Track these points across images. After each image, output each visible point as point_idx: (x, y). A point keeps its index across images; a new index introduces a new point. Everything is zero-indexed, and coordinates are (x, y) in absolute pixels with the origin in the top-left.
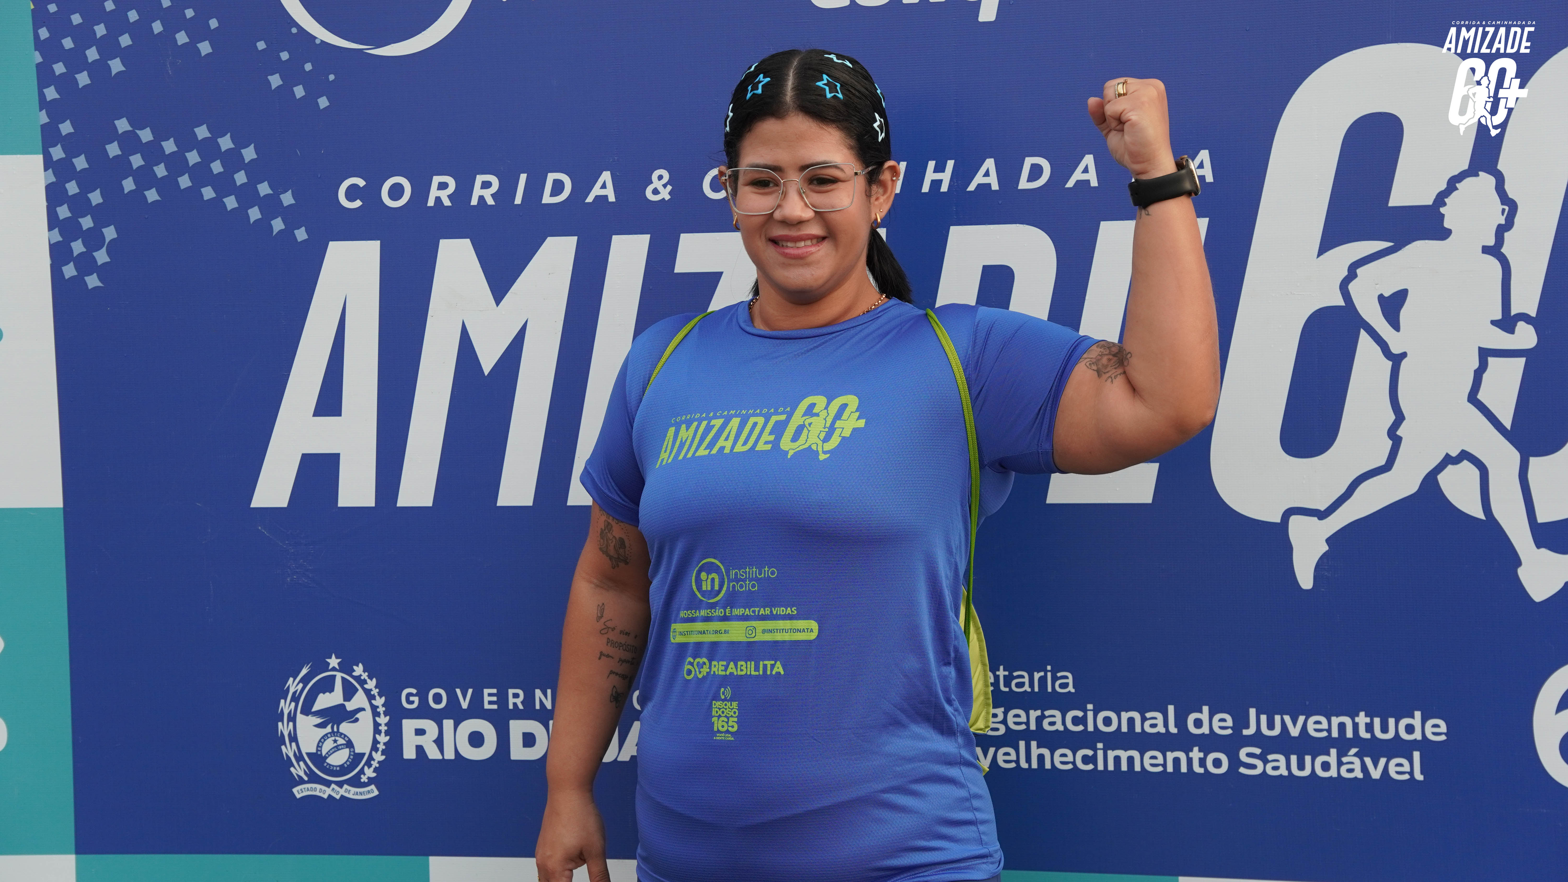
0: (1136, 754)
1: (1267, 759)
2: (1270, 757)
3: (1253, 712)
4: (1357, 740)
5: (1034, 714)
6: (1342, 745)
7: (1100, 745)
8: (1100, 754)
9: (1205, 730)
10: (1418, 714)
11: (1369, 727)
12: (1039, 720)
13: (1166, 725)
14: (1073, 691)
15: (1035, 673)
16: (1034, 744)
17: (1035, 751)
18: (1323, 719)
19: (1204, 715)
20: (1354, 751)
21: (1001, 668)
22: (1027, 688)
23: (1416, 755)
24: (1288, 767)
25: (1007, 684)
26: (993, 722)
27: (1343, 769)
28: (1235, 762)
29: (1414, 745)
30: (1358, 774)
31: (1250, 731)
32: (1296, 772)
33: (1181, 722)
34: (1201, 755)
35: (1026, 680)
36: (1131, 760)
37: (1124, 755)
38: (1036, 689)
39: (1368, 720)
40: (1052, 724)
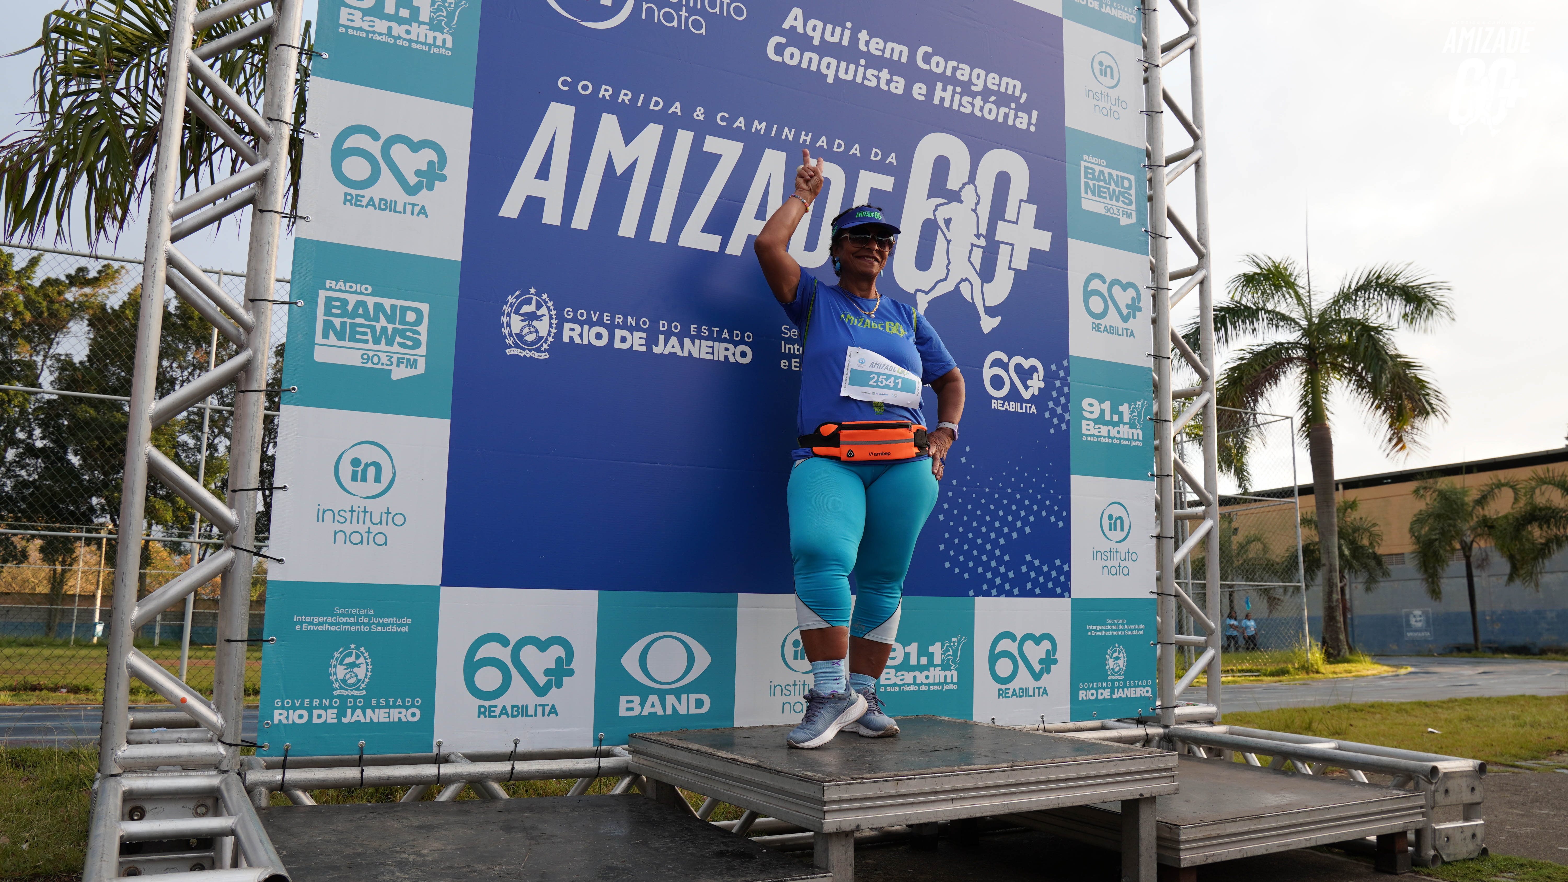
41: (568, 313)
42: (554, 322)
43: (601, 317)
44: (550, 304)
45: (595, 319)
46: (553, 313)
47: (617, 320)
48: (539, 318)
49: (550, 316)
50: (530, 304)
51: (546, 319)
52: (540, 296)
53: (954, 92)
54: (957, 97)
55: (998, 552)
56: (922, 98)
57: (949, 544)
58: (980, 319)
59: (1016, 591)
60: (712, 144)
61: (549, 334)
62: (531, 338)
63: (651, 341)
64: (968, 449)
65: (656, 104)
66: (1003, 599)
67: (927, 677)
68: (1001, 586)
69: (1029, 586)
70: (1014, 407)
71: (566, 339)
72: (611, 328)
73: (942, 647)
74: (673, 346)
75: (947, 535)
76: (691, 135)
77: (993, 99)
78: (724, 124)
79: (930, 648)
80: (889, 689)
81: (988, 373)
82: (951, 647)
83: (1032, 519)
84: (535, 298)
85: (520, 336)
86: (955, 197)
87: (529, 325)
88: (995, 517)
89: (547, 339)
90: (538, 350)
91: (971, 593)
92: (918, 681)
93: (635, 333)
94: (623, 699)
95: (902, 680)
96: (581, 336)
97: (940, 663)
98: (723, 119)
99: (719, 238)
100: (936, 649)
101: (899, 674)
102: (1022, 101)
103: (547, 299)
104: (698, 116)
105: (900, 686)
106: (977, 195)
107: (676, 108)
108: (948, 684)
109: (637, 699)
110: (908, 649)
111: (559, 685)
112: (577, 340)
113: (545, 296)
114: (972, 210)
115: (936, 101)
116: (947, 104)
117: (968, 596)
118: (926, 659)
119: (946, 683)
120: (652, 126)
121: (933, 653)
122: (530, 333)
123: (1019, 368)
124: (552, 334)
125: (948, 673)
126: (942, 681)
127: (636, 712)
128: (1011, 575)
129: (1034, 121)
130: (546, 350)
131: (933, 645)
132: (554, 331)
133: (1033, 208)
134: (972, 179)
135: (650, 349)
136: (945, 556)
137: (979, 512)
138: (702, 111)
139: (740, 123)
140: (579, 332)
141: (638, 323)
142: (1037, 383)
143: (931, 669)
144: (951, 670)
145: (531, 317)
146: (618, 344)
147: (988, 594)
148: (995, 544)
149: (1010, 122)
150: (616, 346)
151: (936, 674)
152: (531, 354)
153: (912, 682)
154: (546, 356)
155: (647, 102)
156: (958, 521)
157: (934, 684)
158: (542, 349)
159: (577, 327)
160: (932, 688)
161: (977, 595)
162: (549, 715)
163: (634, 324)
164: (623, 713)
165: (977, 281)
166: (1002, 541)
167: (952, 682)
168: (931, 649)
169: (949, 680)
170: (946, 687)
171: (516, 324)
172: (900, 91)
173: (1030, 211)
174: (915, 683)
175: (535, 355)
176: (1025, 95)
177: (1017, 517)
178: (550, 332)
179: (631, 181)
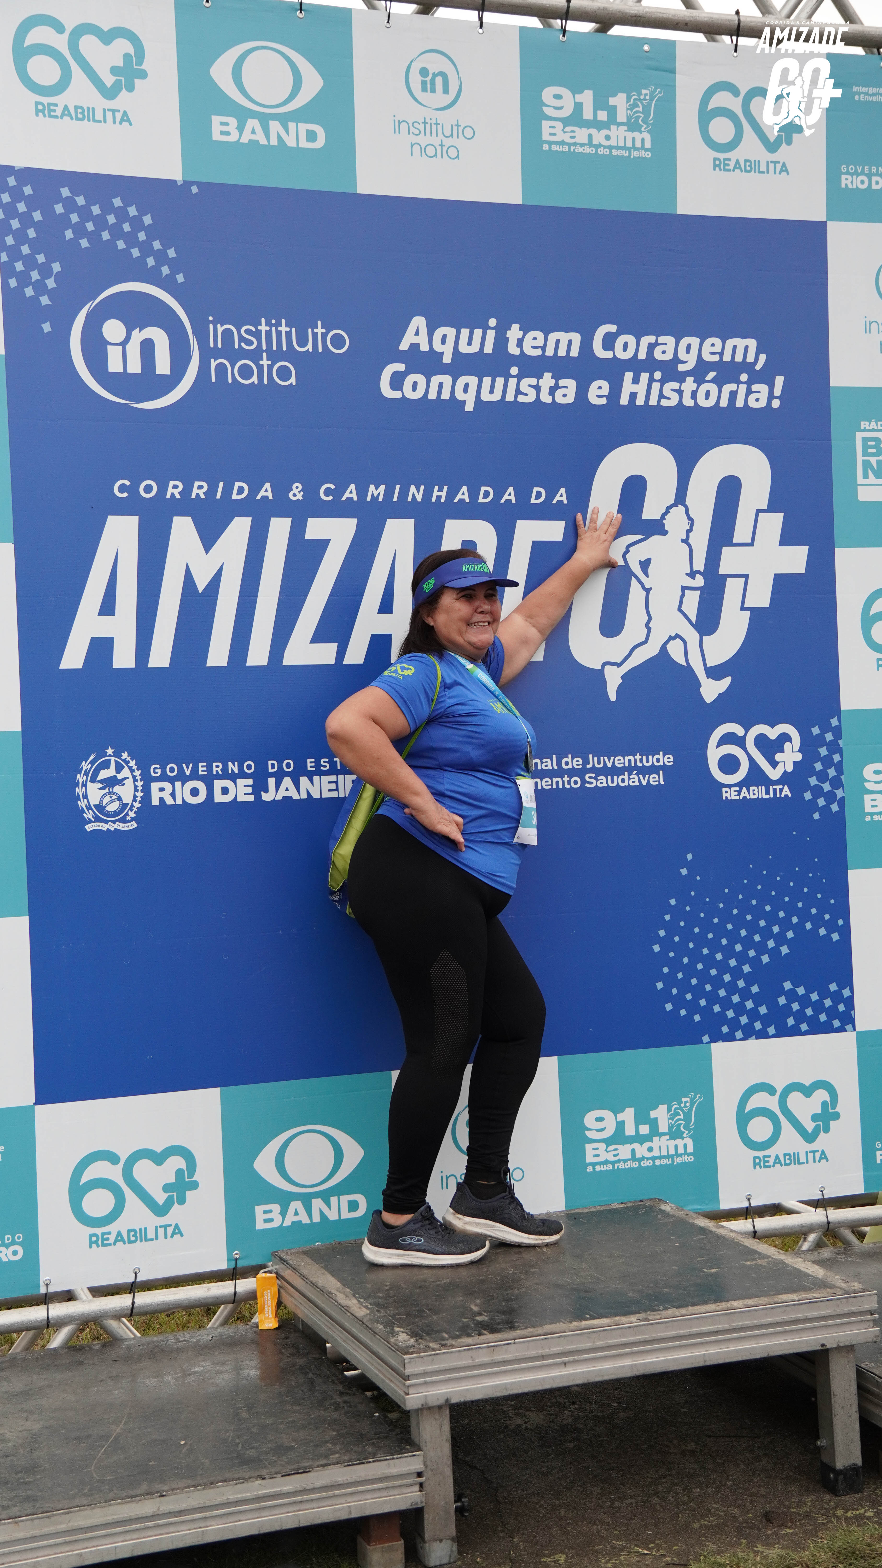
41: (155, 770)
42: (140, 784)
43: (195, 770)
44: (132, 763)
45: (188, 773)
46: (137, 773)
47: (215, 769)
48: (121, 782)
49: (134, 777)
50: (108, 767)
51: (129, 783)
52: (119, 757)
53: (651, 380)
54: (656, 386)
55: (741, 984)
56: (603, 401)
57: (670, 981)
58: (701, 686)
59: (771, 1030)
60: (316, 529)
61: (134, 800)
62: (113, 807)
63: (259, 787)
64: (690, 857)
65: (240, 491)
66: (753, 1042)
67: (650, 1149)
68: (750, 1025)
69: (791, 1021)
70: (757, 792)
71: (155, 802)
72: (209, 781)
73: (669, 1110)
74: (288, 789)
75: (666, 970)
76: (288, 521)
77: (712, 375)
78: (331, 498)
79: (652, 1112)
80: (598, 1168)
81: (714, 754)
82: (681, 1109)
83: (790, 935)
84: (113, 759)
85: (100, 808)
86: (657, 528)
87: (109, 793)
88: (734, 938)
89: (132, 806)
90: (123, 820)
91: (706, 1038)
92: (638, 1155)
93: (238, 781)
94: (259, 1210)
95: (615, 1155)
96: (173, 795)
97: (667, 1130)
98: (328, 492)
99: (334, 647)
100: (661, 1114)
101: (611, 1148)
102: (758, 367)
103: (129, 759)
104: (294, 495)
105: (613, 1163)
106: (689, 518)
107: (266, 491)
108: (681, 1155)
109: (276, 1208)
110: (620, 1117)
111: (182, 1201)
112: (169, 801)
113: (125, 755)
114: (683, 541)
115: (624, 400)
116: (640, 401)
117: (702, 1042)
118: (647, 1126)
119: (677, 1155)
120: (237, 520)
121: (656, 1120)
122: (112, 801)
123: (762, 742)
124: (139, 799)
125: (680, 1143)
126: (672, 1152)
127: (276, 1224)
128: (763, 1010)
129: (777, 392)
130: (132, 819)
131: (655, 1108)
132: (140, 794)
133: (778, 518)
134: (681, 498)
135: (258, 797)
136: (666, 995)
137: (710, 936)
138: (300, 487)
139: (351, 492)
140: (171, 791)
141: (241, 768)
142: (789, 757)
143: (655, 1139)
144: (683, 1138)
145: (111, 782)
146: (219, 798)
147: (730, 1038)
148: (737, 973)
149: (740, 403)
150: (216, 801)
151: (662, 1145)
152: (115, 826)
153: (630, 1157)
154: (134, 825)
155: (228, 490)
156: (681, 949)
157: (660, 1157)
158: (128, 818)
159: (168, 786)
160: (658, 1162)
161: (714, 1040)
162: (172, 1237)
163: (236, 771)
164: (260, 1225)
165: (692, 636)
166: (746, 969)
167: (686, 1153)
168: (653, 1114)
169: (681, 1151)
170: (677, 1160)
171: (94, 793)
172: (570, 399)
173: (774, 522)
174: (633, 1158)
175: (121, 826)
176: (763, 358)
177: (767, 934)
178: (135, 797)
179: (217, 596)
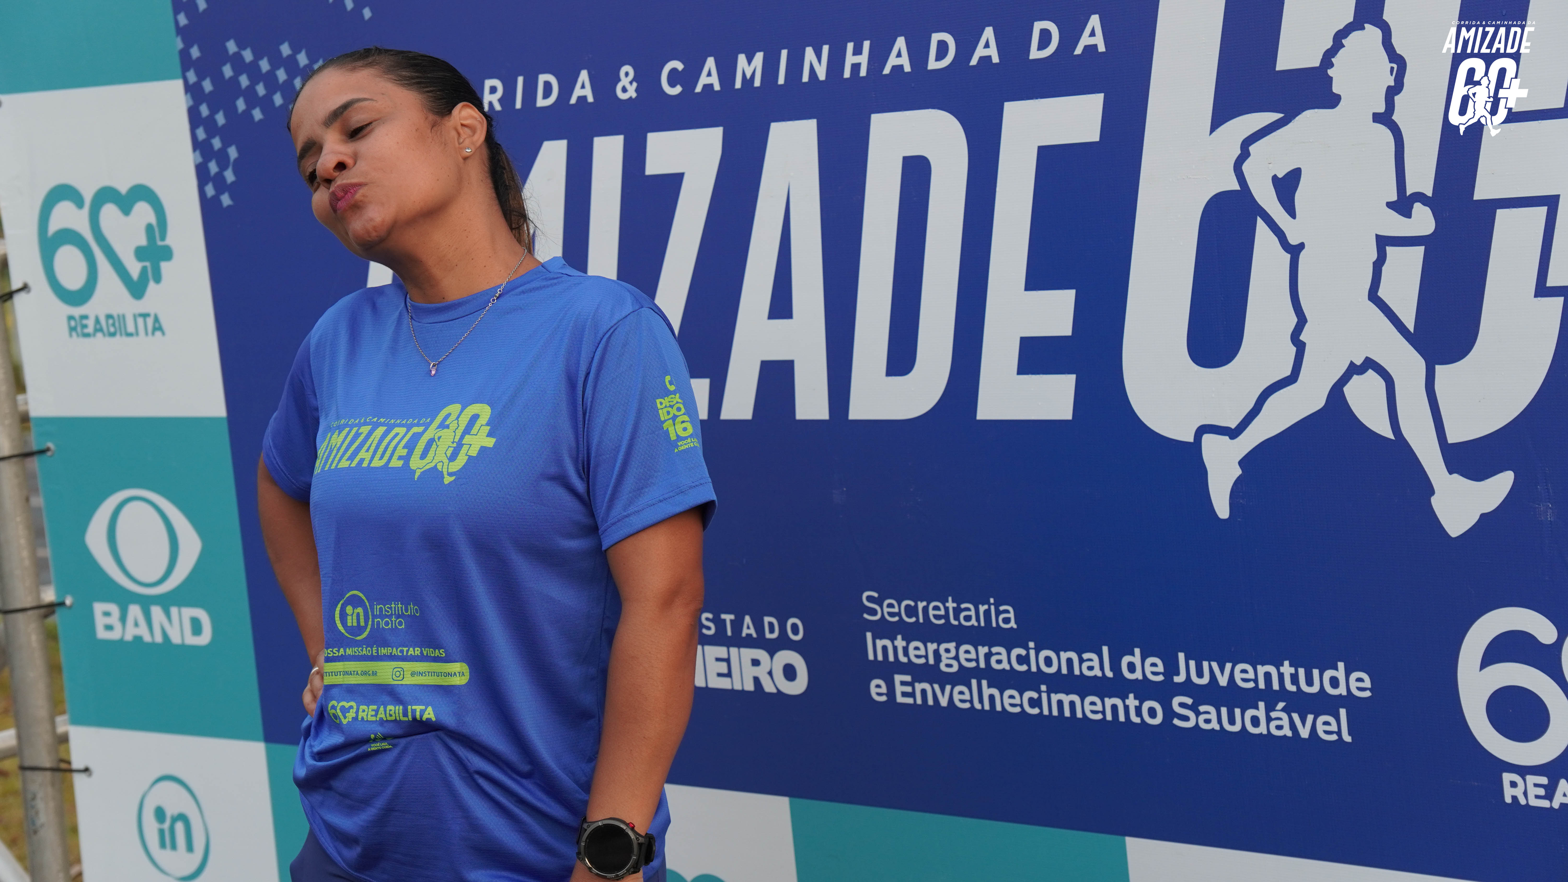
0: (1076, 698)
1: (1199, 711)
2: (1202, 708)
3: (1181, 656)
4: (1282, 693)
5: (983, 650)
6: (1270, 697)
7: (1043, 688)
8: (1044, 696)
9: (1138, 675)
10: (1341, 665)
11: (1295, 679)
12: (988, 656)
13: (1102, 668)
14: (1015, 626)
15: (980, 606)
16: (984, 683)
17: (987, 692)
18: (1248, 667)
19: (1137, 659)
20: (1281, 705)
21: (950, 599)
22: (974, 622)
23: (1343, 712)
24: (1220, 721)
25: (957, 618)
26: (947, 658)
27: (1273, 724)
28: (1169, 714)
29: (1340, 701)
30: (1287, 732)
31: (1180, 679)
32: (1228, 727)
33: (1115, 666)
34: (1137, 703)
35: (972, 613)
36: (1072, 704)
37: (1066, 699)
38: (982, 624)
39: (1292, 670)
40: (999, 662)
